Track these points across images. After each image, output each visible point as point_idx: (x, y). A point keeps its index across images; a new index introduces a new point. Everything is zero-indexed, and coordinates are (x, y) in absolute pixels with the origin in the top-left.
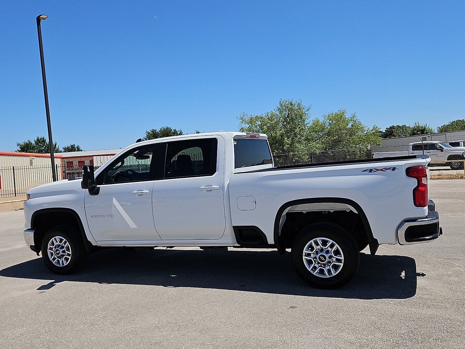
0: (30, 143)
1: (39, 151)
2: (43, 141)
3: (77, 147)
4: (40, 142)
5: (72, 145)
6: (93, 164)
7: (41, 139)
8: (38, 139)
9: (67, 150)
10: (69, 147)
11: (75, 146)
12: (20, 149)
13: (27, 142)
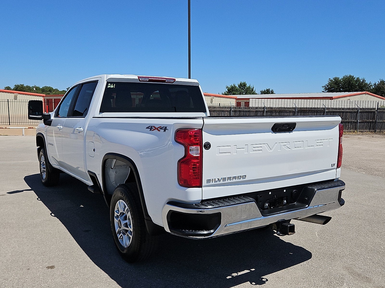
0: (235, 87)
1: (240, 93)
2: (244, 85)
3: (272, 91)
4: (242, 86)
5: (268, 89)
6: (249, 104)
7: (243, 84)
8: (241, 84)
9: (263, 93)
10: (265, 90)
11: (270, 90)
12: (227, 91)
13: (233, 85)
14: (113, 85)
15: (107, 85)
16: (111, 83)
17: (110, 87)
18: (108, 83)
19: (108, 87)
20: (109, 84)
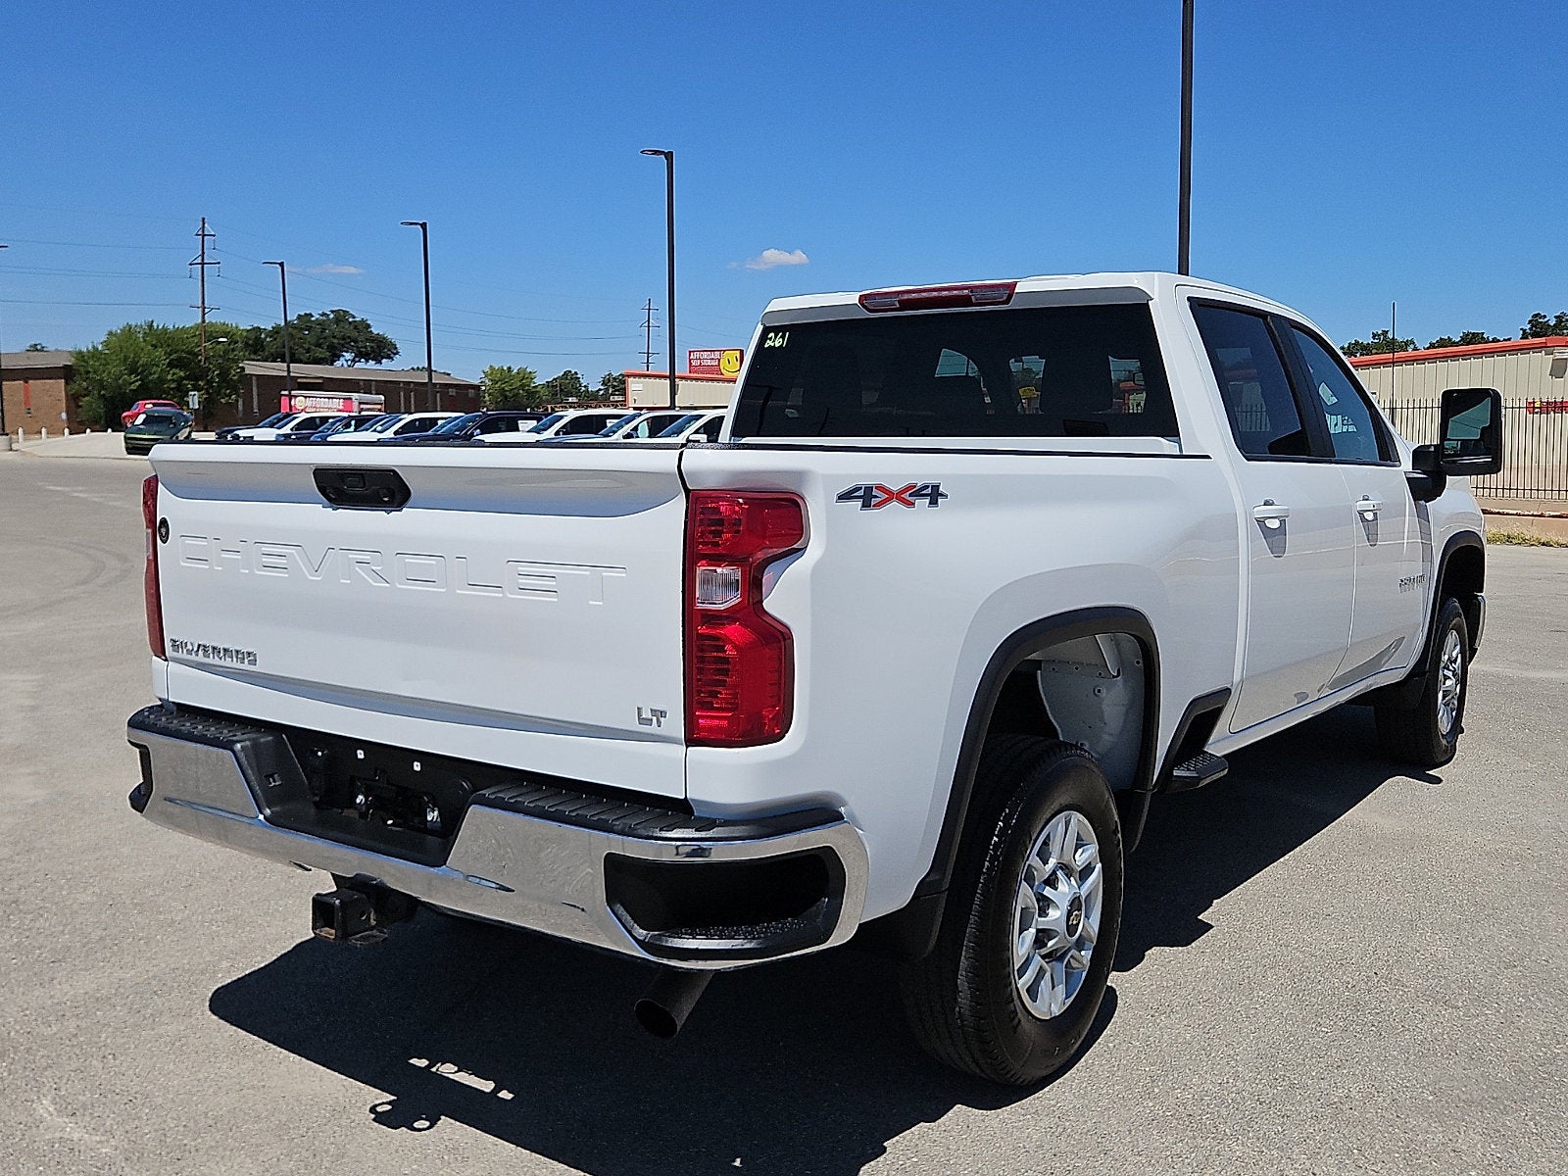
14: (783, 337)
15: (764, 338)
16: (776, 330)
17: (772, 345)
18: (766, 331)
19: (766, 346)
20: (772, 335)
